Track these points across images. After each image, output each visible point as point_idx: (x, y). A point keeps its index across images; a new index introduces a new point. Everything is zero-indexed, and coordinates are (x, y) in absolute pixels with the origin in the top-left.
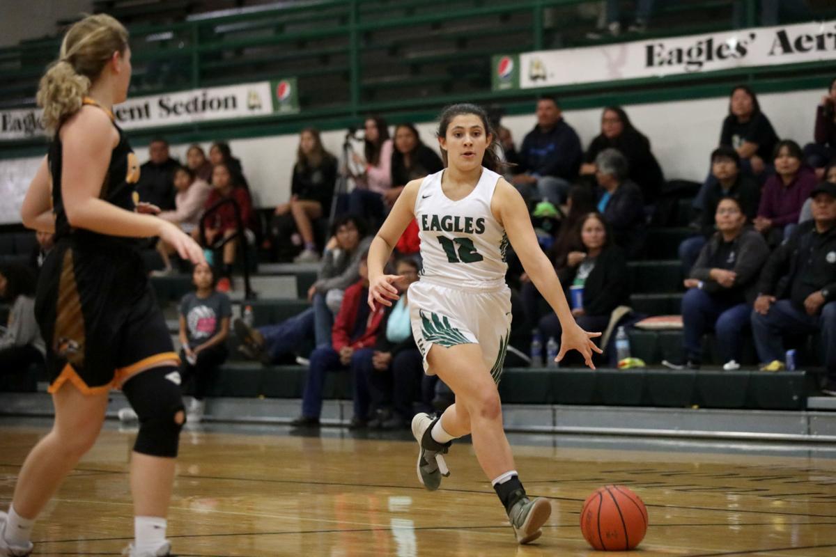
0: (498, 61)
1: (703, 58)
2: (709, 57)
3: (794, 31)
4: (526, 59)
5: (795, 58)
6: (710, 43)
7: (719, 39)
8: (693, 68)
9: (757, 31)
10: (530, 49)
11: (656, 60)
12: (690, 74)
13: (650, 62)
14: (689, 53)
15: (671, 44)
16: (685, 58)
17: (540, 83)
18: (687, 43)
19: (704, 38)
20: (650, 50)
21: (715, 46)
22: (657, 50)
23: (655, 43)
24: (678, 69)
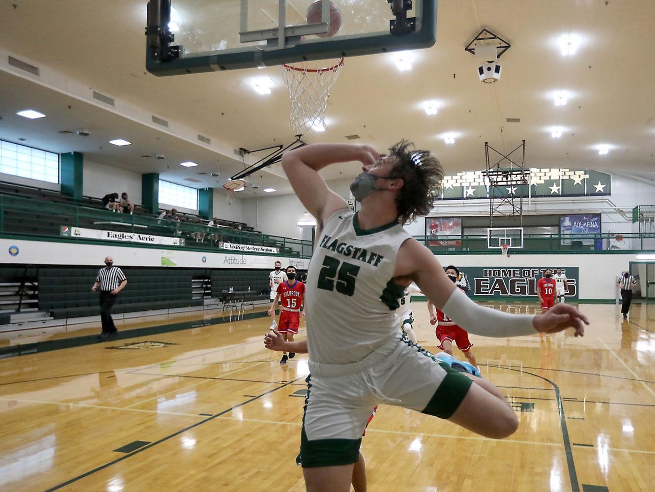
0: (63, 227)
1: (122, 237)
2: (123, 237)
3: (142, 236)
4: (73, 229)
5: (141, 241)
6: (123, 234)
7: (125, 234)
8: (120, 239)
9: (135, 234)
10: (75, 226)
11: (110, 236)
12: (119, 241)
13: (109, 236)
14: (118, 236)
15: (114, 233)
16: (117, 237)
17: (78, 236)
18: (118, 233)
19: (122, 233)
20: (108, 233)
21: (124, 235)
22: (110, 234)
23: (110, 232)
24: (116, 239)
